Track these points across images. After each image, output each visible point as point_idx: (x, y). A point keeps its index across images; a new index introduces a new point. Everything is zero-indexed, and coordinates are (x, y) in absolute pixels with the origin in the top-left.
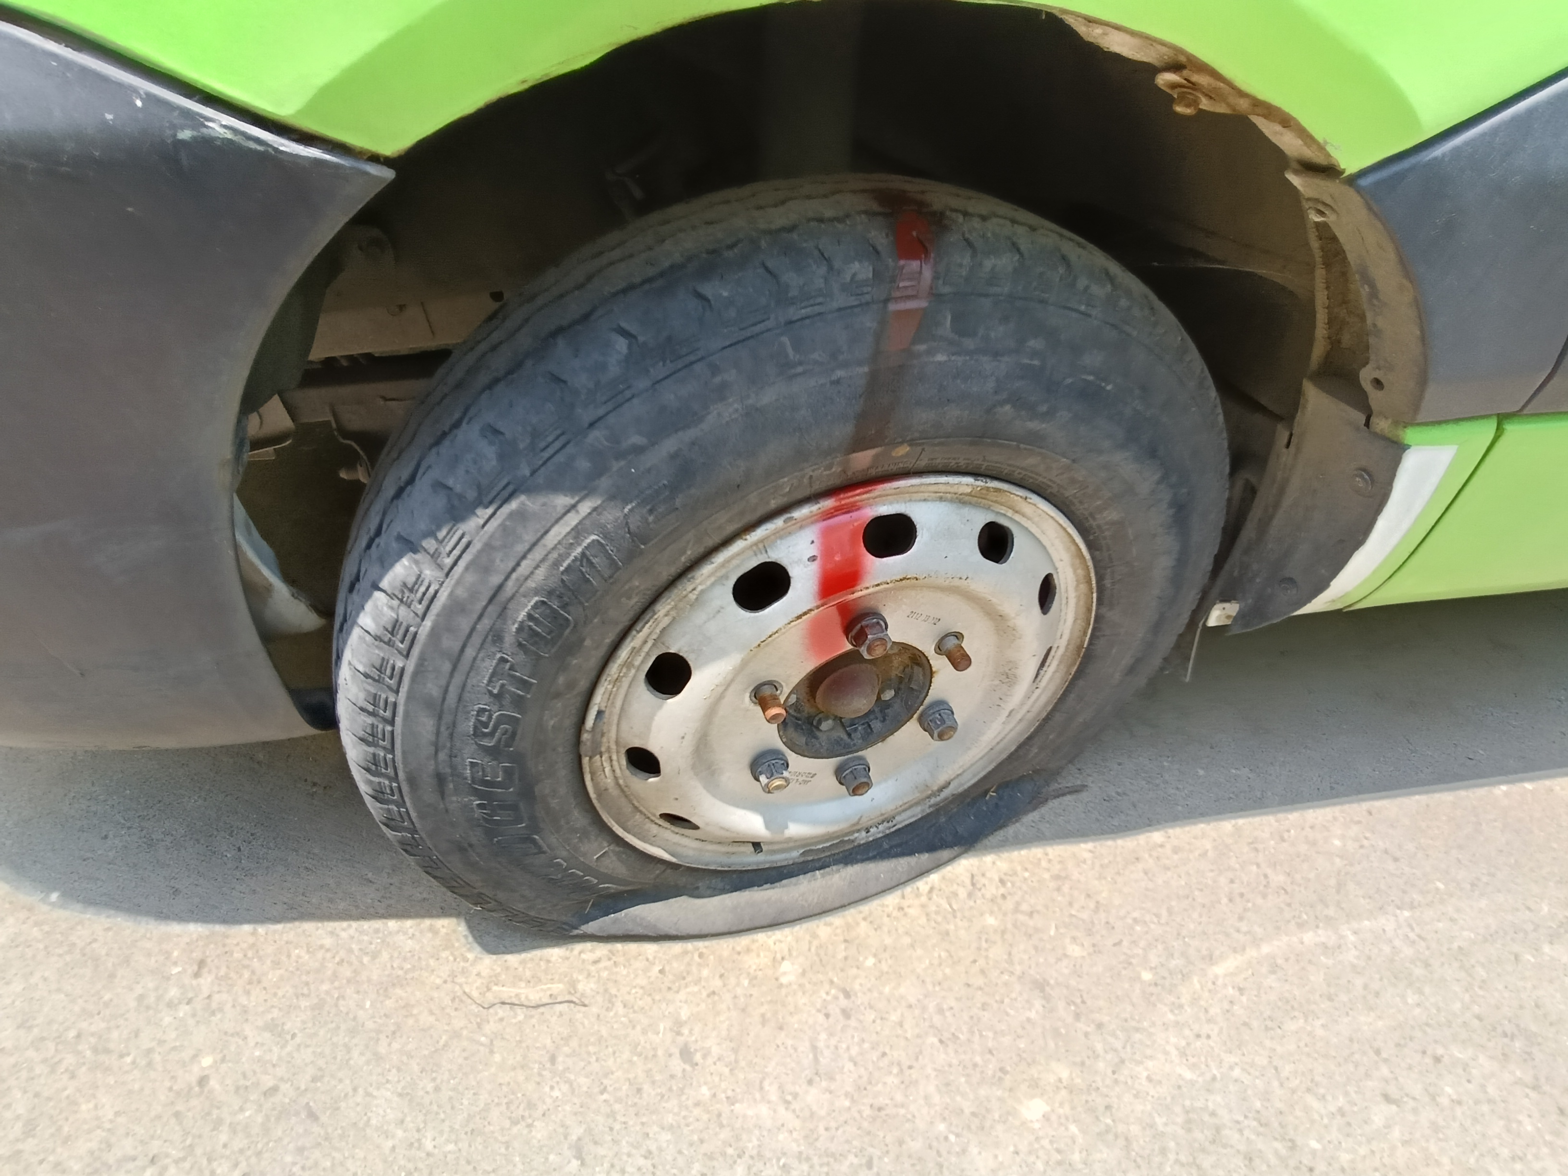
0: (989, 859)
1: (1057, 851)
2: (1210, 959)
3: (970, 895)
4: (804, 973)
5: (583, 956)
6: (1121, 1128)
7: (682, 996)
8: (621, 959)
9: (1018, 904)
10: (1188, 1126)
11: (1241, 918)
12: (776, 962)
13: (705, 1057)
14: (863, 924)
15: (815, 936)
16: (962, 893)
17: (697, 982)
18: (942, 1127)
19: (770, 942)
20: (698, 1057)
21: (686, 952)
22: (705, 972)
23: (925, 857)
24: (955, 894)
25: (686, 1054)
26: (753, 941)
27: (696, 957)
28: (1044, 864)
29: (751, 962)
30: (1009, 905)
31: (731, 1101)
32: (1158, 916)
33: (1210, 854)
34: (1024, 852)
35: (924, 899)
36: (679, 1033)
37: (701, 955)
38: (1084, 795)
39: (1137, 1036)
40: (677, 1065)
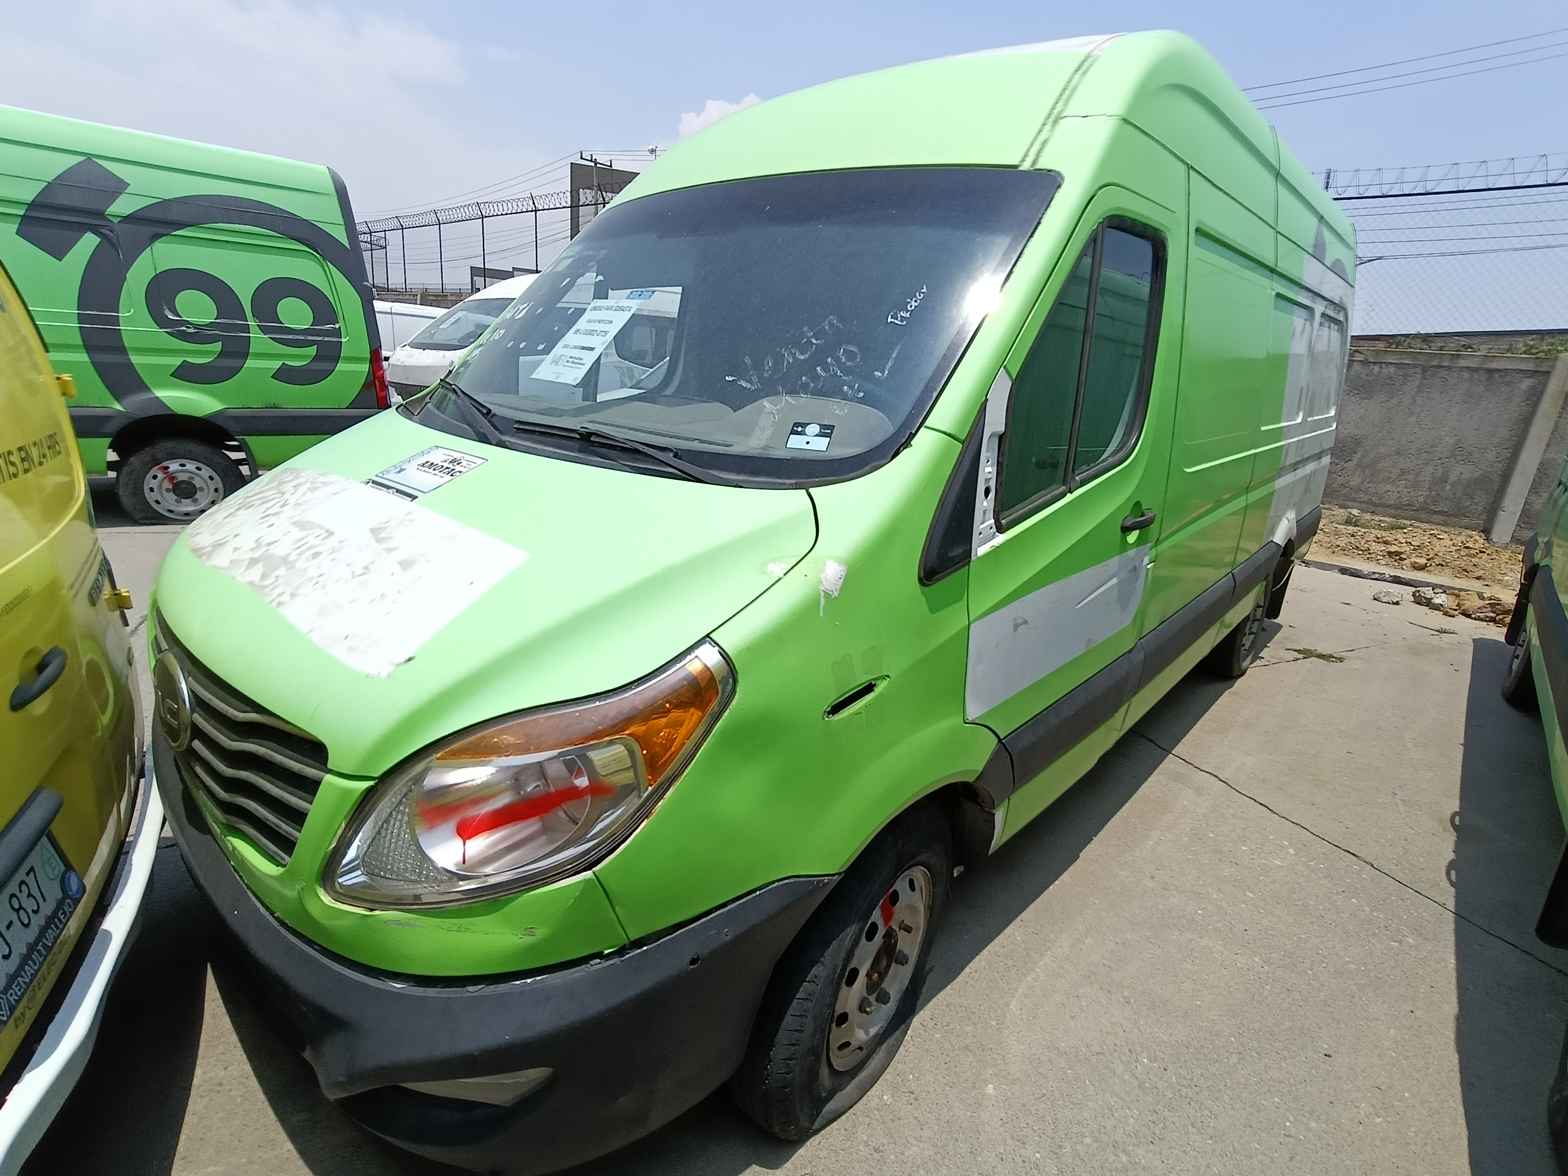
0: (921, 1013)
1: (940, 996)
2: (1008, 1005)
3: (925, 1031)
4: (893, 1096)
5: (813, 1145)
6: (1015, 1077)
7: (859, 1133)
8: (827, 1136)
9: (942, 1024)
10: (1031, 1063)
11: (1008, 984)
12: (881, 1098)
13: (883, 1146)
14: (899, 1065)
15: (886, 1080)
16: (922, 1031)
17: (860, 1125)
18: (969, 1114)
19: (873, 1093)
20: (881, 1148)
21: (848, 1117)
22: (860, 1119)
23: (903, 1026)
24: (920, 1034)
25: (876, 1150)
26: (868, 1096)
27: (854, 1116)
28: (940, 1003)
29: (873, 1104)
30: (939, 1026)
31: (903, 1154)
32: (984, 1000)
33: (987, 967)
34: (931, 1003)
35: (912, 1042)
36: (869, 1145)
37: (854, 1114)
38: (935, 969)
39: (1003, 1045)
40: (876, 1156)
